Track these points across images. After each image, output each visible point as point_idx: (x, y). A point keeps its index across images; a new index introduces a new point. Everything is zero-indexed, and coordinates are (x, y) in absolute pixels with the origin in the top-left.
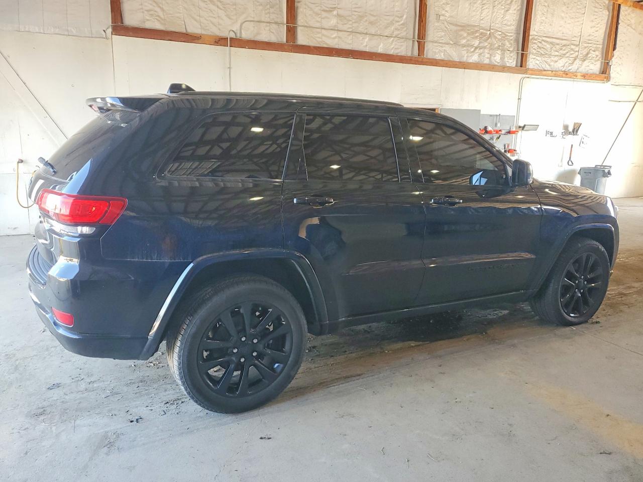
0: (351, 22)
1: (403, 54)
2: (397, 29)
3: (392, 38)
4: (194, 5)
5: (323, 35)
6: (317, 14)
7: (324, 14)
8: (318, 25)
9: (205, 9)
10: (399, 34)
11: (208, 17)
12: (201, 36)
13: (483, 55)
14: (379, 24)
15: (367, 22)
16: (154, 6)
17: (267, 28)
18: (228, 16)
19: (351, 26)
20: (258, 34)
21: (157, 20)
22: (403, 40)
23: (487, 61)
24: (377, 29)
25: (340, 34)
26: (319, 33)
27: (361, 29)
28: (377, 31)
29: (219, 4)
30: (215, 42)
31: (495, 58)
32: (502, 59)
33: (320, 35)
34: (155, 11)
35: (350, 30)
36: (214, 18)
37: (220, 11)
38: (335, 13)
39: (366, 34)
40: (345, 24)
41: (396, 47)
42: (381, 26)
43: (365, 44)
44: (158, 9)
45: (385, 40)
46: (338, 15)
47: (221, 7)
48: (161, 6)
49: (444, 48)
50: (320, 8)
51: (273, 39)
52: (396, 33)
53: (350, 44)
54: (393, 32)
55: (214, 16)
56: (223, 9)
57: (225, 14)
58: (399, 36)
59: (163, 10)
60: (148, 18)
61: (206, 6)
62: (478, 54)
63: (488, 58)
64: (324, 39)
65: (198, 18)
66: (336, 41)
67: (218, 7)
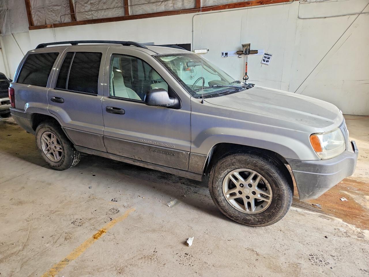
0: (96, 6)
1: (121, 16)
2: (117, 3)
3: (115, 9)
4: (47, 14)
5: (86, 15)
6: (83, 5)
7: (86, 5)
8: (84, 10)
9: (50, 15)
10: (118, 5)
13: (167, 5)
14: (108, 2)
15: (103, 3)
17: (67, 17)
19: (96, 7)
20: (65, 20)
21: (39, 22)
22: (119, 8)
23: (171, 9)
24: (107, 6)
25: (92, 12)
26: (84, 14)
27: (99, 8)
28: (107, 7)
29: (53, 11)
30: (51, 27)
31: (177, 6)
32: (183, 4)
33: (85, 15)
35: (96, 9)
38: (89, 3)
39: (102, 9)
40: (94, 7)
41: (118, 12)
42: (109, 4)
43: (102, 15)
44: (39, 18)
45: (112, 10)
46: (91, 3)
49: (141, 7)
50: (83, 2)
52: (117, 5)
53: (96, 16)
54: (115, 5)
57: (55, 15)
58: (118, 6)
59: (40, 18)
61: (50, 13)
62: (164, 5)
63: (172, 7)
64: (87, 16)
65: (49, 18)
66: (91, 16)
67: (53, 13)
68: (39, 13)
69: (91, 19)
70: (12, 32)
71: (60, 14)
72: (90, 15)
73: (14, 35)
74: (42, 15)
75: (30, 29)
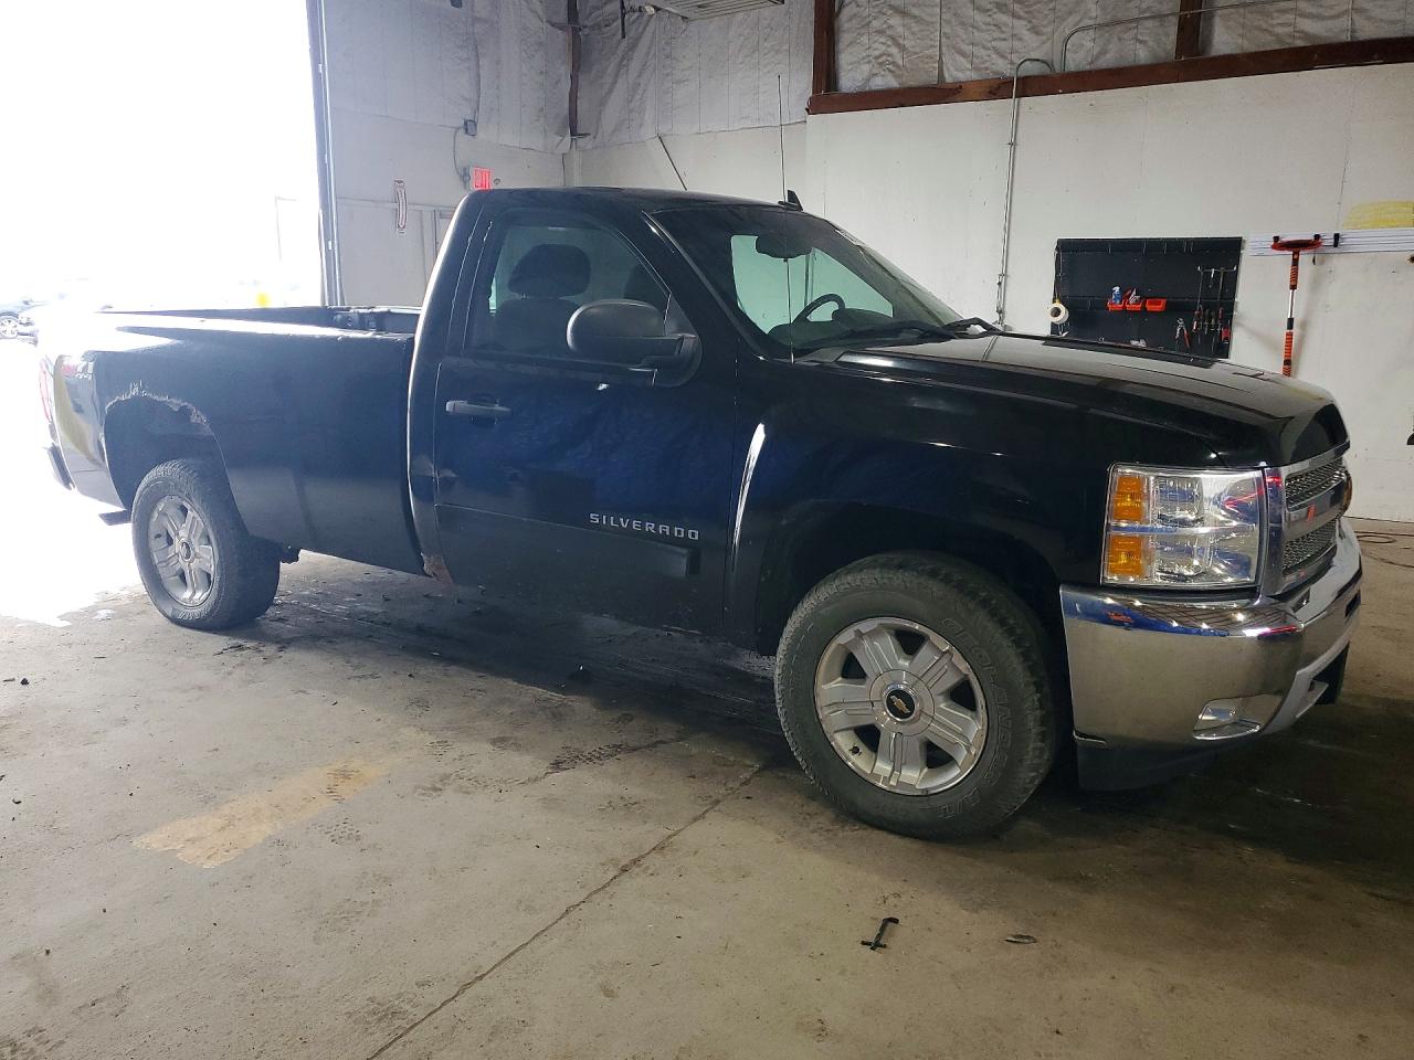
4: (963, 24)
5: (1300, 15)
9: (984, 27)
11: (990, 42)
12: (961, 87)
16: (889, 46)
17: (1129, 35)
18: (1035, 30)
20: (1103, 52)
21: (890, 71)
29: (1017, 8)
30: (990, 92)
33: (1287, 18)
34: (889, 55)
36: (1004, 40)
37: (1017, 23)
44: (894, 50)
47: (1022, 13)
48: (901, 42)
51: (1143, 55)
53: (1395, 22)
55: (1003, 36)
56: (1026, 16)
57: (1029, 26)
59: (902, 48)
60: (875, 71)
61: (989, 19)
64: (1302, 24)
65: (968, 49)
66: (1345, 22)
67: (1015, 16)
68: (895, 21)
69: (1346, 37)
70: (663, 130)
71: (1071, 20)
72: (1338, 16)
73: (667, 141)
74: (916, 28)
75: (816, 106)
